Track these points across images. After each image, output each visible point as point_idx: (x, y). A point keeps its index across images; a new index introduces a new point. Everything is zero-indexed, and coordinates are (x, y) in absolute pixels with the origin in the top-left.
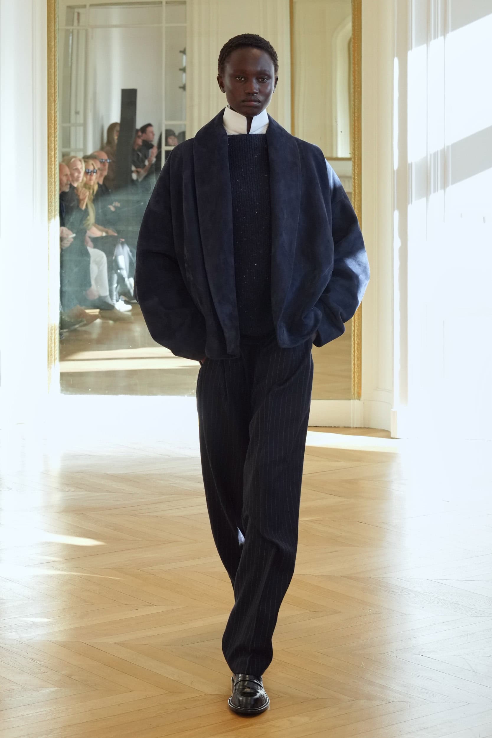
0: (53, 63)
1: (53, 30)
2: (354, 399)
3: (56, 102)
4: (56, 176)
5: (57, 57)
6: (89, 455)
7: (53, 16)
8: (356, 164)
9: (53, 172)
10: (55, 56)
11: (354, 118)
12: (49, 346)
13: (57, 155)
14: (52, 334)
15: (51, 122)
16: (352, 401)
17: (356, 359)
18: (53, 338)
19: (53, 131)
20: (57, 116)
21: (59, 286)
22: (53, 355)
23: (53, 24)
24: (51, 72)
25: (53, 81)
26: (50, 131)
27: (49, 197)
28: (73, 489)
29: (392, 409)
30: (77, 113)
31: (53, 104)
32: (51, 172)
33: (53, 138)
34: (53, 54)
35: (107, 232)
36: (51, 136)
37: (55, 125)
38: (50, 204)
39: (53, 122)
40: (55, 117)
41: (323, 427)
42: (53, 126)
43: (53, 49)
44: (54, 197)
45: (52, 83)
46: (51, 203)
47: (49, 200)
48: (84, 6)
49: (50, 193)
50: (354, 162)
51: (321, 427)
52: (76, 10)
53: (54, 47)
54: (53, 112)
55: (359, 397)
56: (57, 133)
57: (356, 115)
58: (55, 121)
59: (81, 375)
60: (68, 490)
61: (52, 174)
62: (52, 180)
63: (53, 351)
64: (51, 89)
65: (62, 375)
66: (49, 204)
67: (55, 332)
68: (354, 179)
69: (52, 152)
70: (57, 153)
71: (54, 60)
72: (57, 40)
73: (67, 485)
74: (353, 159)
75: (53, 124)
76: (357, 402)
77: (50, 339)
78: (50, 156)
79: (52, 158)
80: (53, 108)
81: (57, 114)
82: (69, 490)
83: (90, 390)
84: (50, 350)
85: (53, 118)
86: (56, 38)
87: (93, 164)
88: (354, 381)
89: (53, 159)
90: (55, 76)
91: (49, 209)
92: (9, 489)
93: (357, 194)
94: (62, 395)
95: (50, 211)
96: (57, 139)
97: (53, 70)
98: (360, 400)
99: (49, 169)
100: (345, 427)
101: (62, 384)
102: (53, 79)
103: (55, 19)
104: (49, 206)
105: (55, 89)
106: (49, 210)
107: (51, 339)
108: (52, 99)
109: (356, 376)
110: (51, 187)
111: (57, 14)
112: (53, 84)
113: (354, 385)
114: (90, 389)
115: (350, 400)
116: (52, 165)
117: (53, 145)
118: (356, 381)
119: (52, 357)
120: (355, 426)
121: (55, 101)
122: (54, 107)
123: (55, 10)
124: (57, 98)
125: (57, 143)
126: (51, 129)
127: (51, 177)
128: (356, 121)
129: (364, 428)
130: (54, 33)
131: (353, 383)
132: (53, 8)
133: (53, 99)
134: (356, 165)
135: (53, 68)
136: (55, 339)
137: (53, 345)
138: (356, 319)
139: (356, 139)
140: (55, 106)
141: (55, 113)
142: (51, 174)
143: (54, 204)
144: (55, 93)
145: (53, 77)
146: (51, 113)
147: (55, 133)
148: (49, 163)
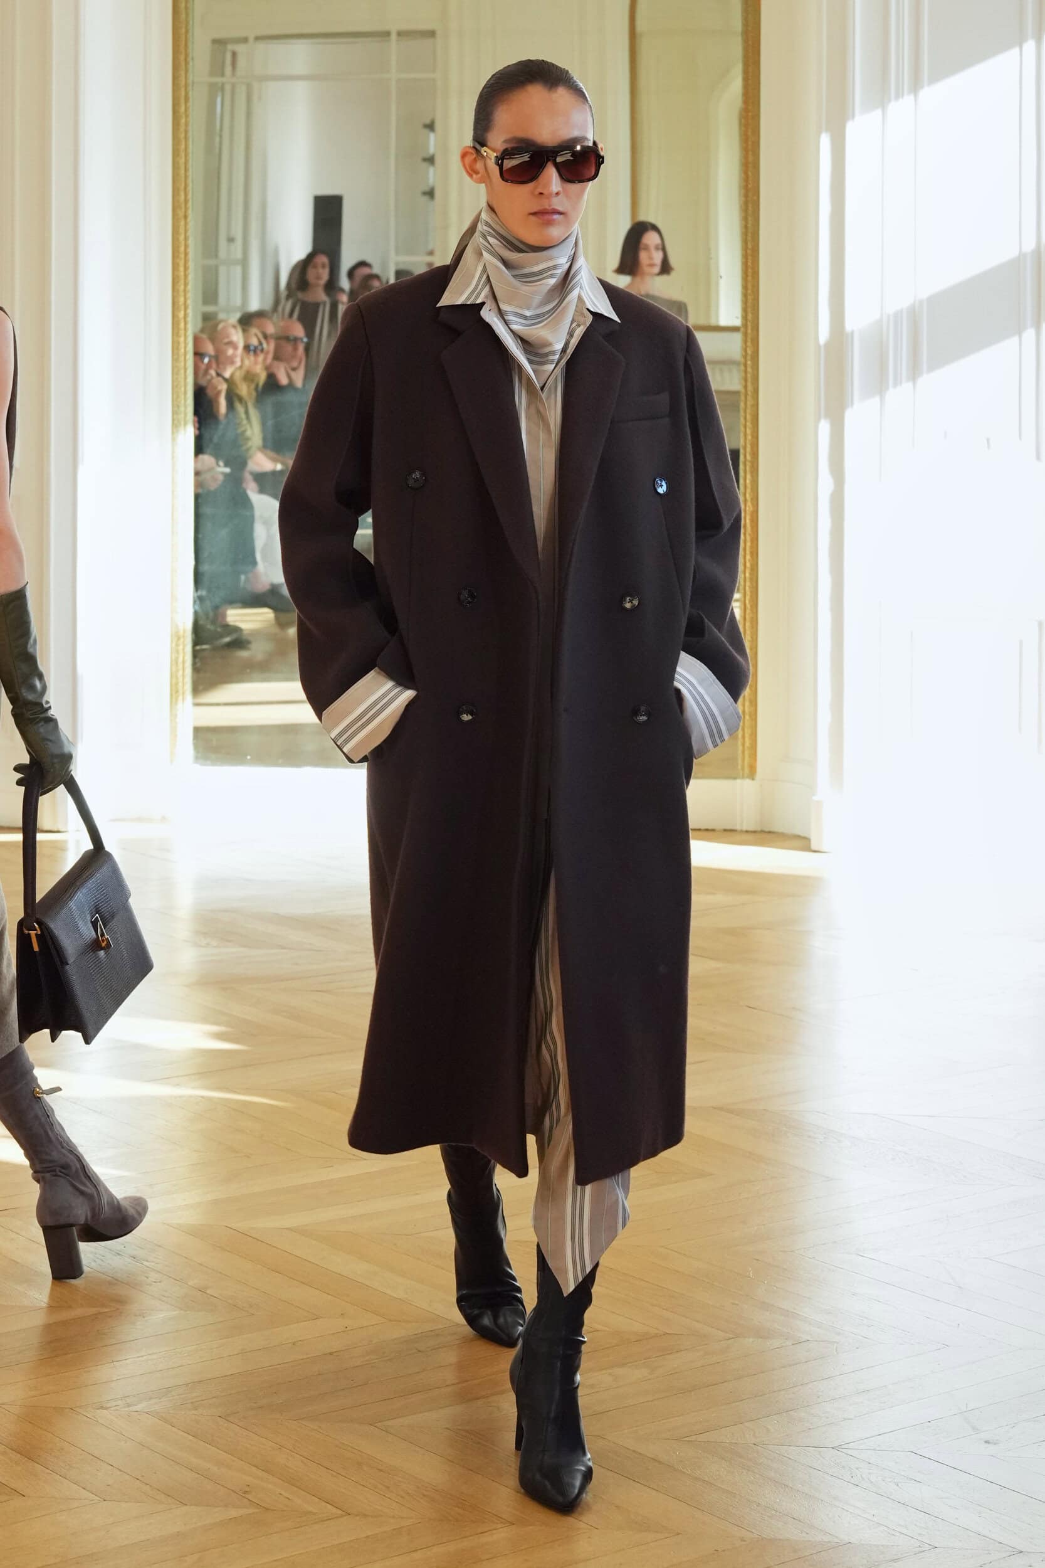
0: (183, 147)
1: (183, 83)
2: (743, 777)
3: (190, 218)
4: (188, 357)
5: (190, 134)
6: (246, 880)
7: (182, 57)
8: (749, 337)
9: (183, 351)
10: (186, 132)
11: (746, 252)
12: (173, 675)
13: (189, 319)
14: (177, 652)
15: (178, 257)
16: (739, 781)
17: (747, 704)
18: (181, 659)
19: (182, 274)
20: (190, 246)
21: (193, 563)
22: (181, 692)
23: (183, 73)
24: (179, 162)
25: (183, 179)
26: (176, 273)
27: (175, 396)
28: (214, 943)
29: (814, 798)
30: (231, 240)
31: (182, 223)
32: (178, 349)
33: (182, 287)
34: (182, 129)
35: (282, 463)
36: (178, 282)
37: (186, 261)
39: (182, 256)
40: (186, 246)
42: (182, 263)
43: (183, 121)
44: (183, 397)
45: (181, 184)
46: (178, 406)
48: (245, 40)
50: (745, 334)
52: (230, 47)
53: (184, 116)
54: (182, 237)
55: (752, 775)
56: (190, 277)
57: (750, 246)
58: (186, 254)
59: (232, 730)
60: (206, 944)
63: (180, 684)
64: (178, 194)
65: (197, 730)
67: (183, 649)
68: (745, 365)
69: (180, 311)
70: (191, 315)
72: (190, 104)
73: (205, 934)
74: (742, 329)
75: (183, 261)
76: (748, 782)
77: (174, 662)
78: (175, 319)
79: (179, 325)
80: (182, 230)
81: (191, 242)
82: (208, 944)
83: (249, 757)
84: (174, 681)
85: (183, 248)
86: (188, 99)
87: (256, 335)
88: (743, 745)
89: (182, 325)
90: (186, 170)
93: (749, 393)
94: (197, 766)
95: (176, 422)
96: (189, 287)
97: (183, 159)
98: (753, 779)
99: (175, 345)
100: (725, 830)
101: (196, 746)
102: (183, 176)
103: (187, 63)
104: (175, 413)
105: (186, 194)
106: (173, 420)
107: (177, 663)
108: (181, 213)
109: (747, 735)
110: (177, 379)
111: (190, 56)
112: (183, 185)
113: (743, 752)
114: (247, 755)
115: (735, 778)
116: (180, 337)
117: (182, 299)
118: (747, 744)
119: (178, 696)
120: (745, 829)
121: (186, 217)
123: (186, 45)
124: (190, 212)
125: (189, 295)
126: (178, 270)
128: (750, 258)
129: (762, 832)
130: (186, 90)
131: (740, 748)
132: (183, 43)
133: (183, 214)
134: (749, 340)
135: (183, 154)
136: (184, 662)
137: (181, 672)
138: (747, 628)
139: (749, 292)
140: (186, 224)
141: (186, 239)
142: (179, 354)
143: (182, 409)
144: (186, 201)
145: (183, 172)
146: (178, 239)
147: (186, 276)
148: (175, 333)
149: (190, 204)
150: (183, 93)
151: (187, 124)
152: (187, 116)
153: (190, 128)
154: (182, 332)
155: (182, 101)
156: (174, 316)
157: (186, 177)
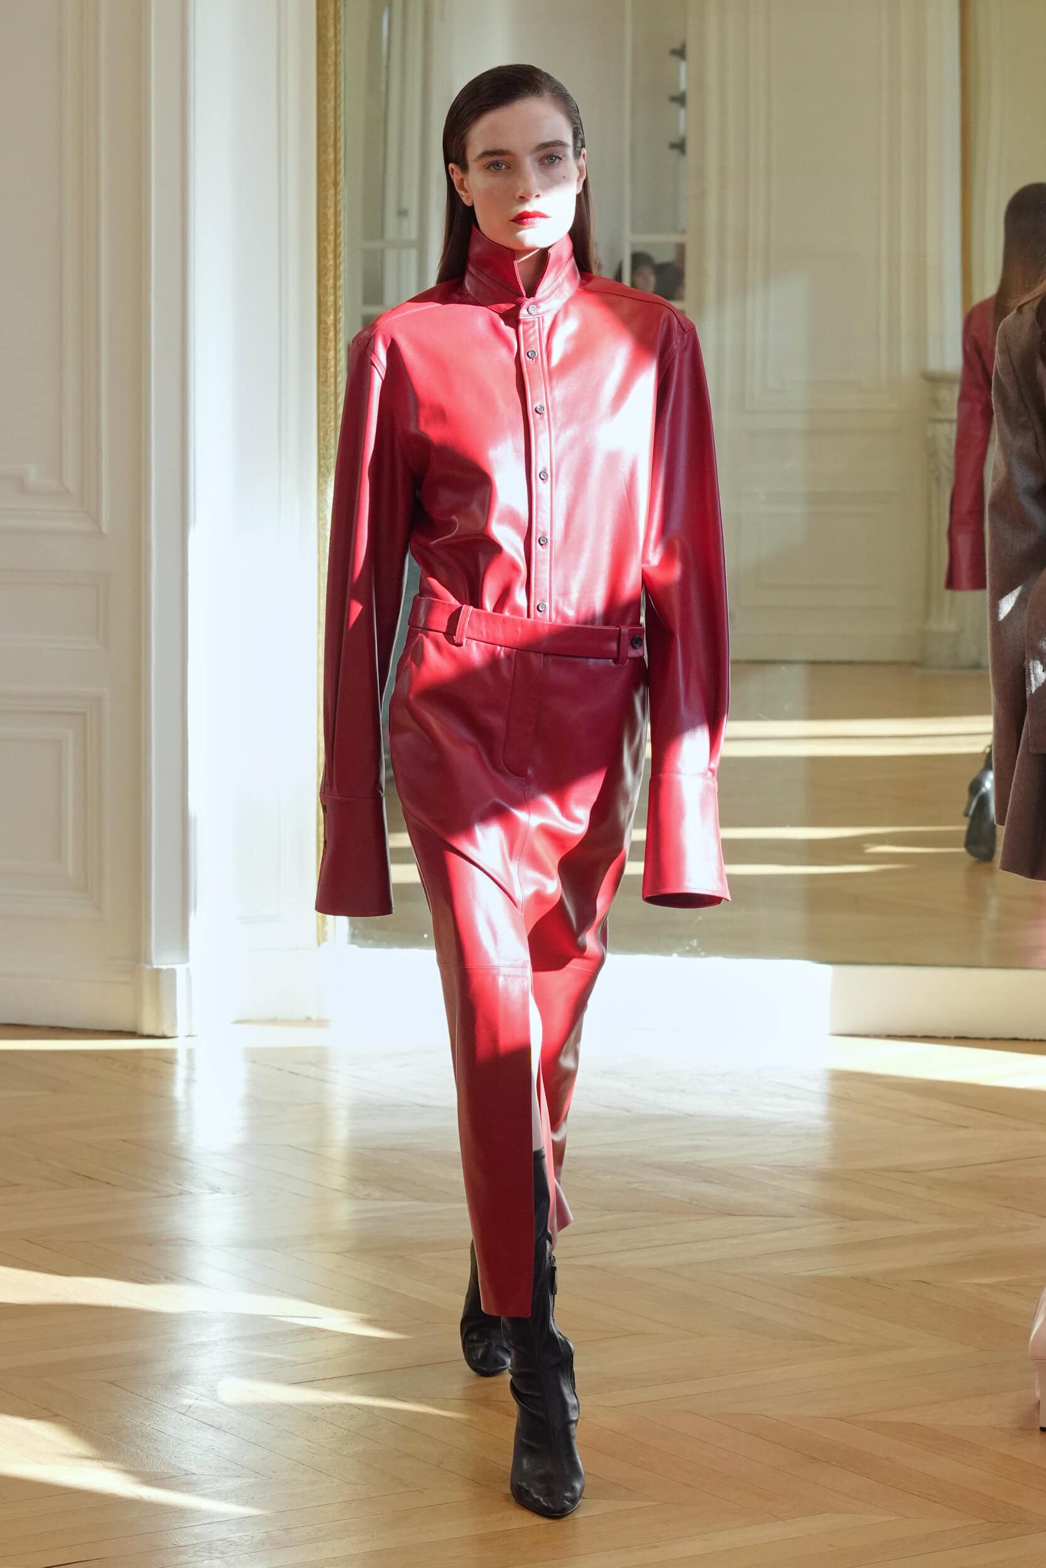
0: (332, 86)
3: (342, 184)
5: (341, 68)
6: (423, 1106)
9: (332, 369)
10: (336, 64)
13: (342, 325)
15: (326, 239)
19: (332, 262)
20: (342, 223)
24: (325, 108)
25: (332, 132)
26: (322, 263)
27: (322, 434)
28: (377, 1194)
31: (332, 192)
32: (326, 367)
33: (331, 281)
34: (330, 62)
36: (326, 275)
37: (336, 246)
38: (324, 451)
39: (331, 238)
40: (337, 225)
41: (1035, 1040)
42: (330, 248)
43: (332, 49)
45: (329, 137)
46: (327, 448)
47: (322, 442)
49: (322, 424)
51: (1028, 1040)
53: (333, 43)
54: (331, 212)
56: (343, 268)
58: (337, 235)
59: (401, 894)
60: (366, 1195)
61: (329, 375)
62: (329, 390)
64: (326, 152)
66: (321, 452)
69: (329, 316)
70: (343, 320)
71: (333, 77)
72: (341, 26)
73: (364, 1181)
75: (332, 245)
78: (323, 326)
79: (328, 334)
80: (331, 203)
81: (343, 218)
82: (369, 1195)
83: (426, 936)
85: (332, 227)
86: (340, 18)
90: (336, 118)
91: (322, 464)
92: (215, 1190)
94: (354, 947)
95: (322, 469)
96: (341, 282)
97: (332, 103)
99: (322, 362)
102: (332, 126)
105: (336, 152)
106: (319, 466)
108: (329, 179)
110: (325, 409)
112: (332, 138)
116: (329, 351)
117: (332, 298)
121: (336, 184)
122: (333, 200)
124: (342, 175)
125: (341, 293)
126: (326, 257)
127: (326, 381)
130: (335, 6)
133: (332, 179)
135: (332, 96)
140: (336, 194)
141: (336, 214)
142: (327, 374)
144: (336, 162)
145: (331, 120)
146: (326, 214)
147: (336, 266)
148: (322, 346)
149: (342, 165)
150: (332, 11)
151: (336, 54)
152: (337, 43)
153: (341, 58)
154: (331, 345)
155: (331, 21)
156: (320, 322)
157: (336, 128)
